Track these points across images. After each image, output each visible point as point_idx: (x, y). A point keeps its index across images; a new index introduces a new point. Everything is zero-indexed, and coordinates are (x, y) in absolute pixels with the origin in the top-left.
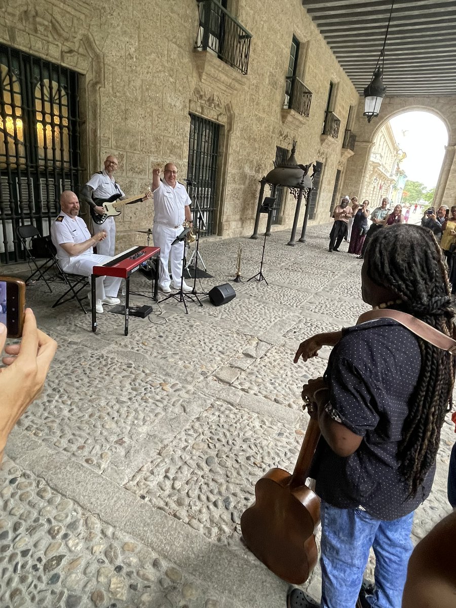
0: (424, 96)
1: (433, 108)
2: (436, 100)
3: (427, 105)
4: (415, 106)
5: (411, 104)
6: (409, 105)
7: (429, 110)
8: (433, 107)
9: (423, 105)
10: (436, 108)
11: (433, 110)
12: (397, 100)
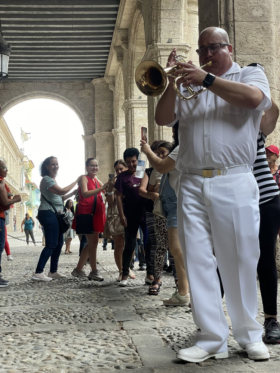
0: (44, 81)
1: (57, 95)
2: (59, 85)
3: (50, 91)
4: (36, 92)
5: (30, 90)
6: (29, 91)
7: (53, 97)
8: (57, 93)
9: (45, 90)
10: (61, 94)
11: (58, 97)
12: (13, 85)
